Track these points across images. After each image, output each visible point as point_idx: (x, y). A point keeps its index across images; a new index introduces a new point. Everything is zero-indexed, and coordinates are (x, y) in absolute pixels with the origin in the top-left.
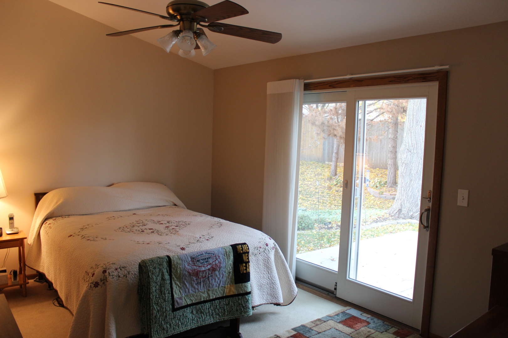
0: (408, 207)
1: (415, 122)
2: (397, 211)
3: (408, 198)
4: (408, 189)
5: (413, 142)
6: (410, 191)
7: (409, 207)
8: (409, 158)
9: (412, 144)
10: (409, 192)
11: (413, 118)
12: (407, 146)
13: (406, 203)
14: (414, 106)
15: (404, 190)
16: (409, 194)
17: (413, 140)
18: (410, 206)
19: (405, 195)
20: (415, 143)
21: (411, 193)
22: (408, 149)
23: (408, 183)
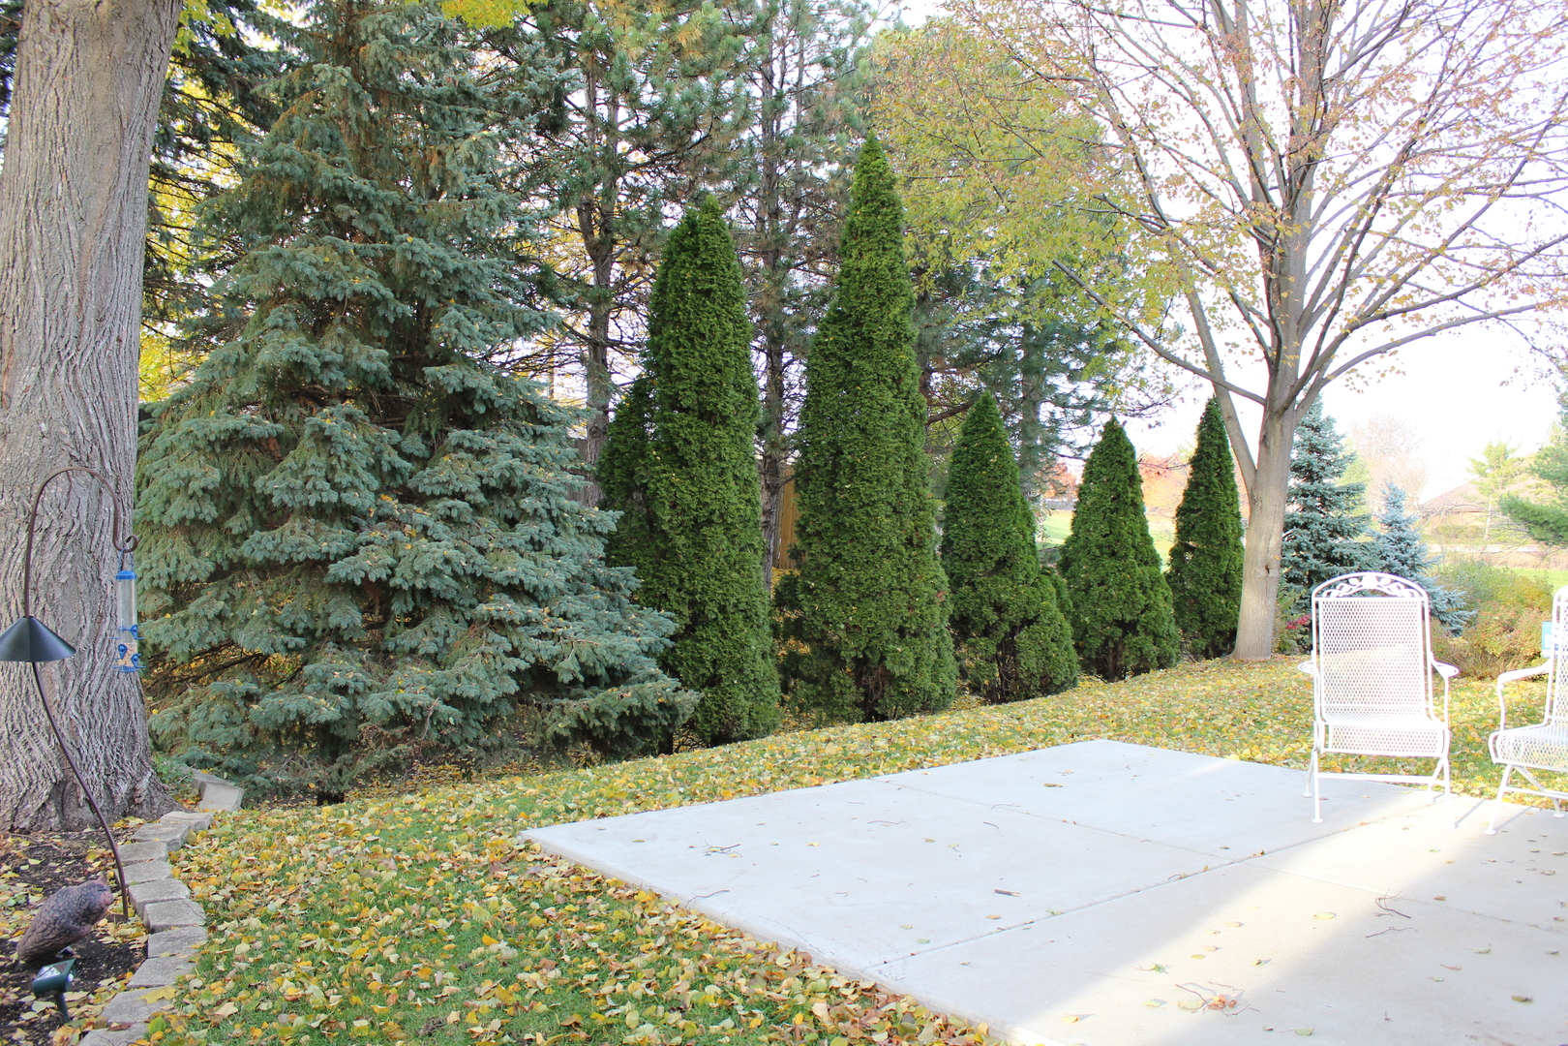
0: (102, 761)
1: (91, 318)
2: (45, 798)
3: (95, 710)
4: (86, 666)
5: (94, 421)
6: (100, 673)
7: (106, 758)
8: (84, 500)
9: (90, 426)
10: (96, 682)
11: (83, 292)
12: (67, 440)
13: (85, 739)
14: (84, 235)
15: (64, 678)
16: (93, 690)
17: (91, 411)
18: (109, 753)
19: (71, 702)
20: (104, 425)
21: (104, 686)
22: (74, 453)
23: (86, 632)
